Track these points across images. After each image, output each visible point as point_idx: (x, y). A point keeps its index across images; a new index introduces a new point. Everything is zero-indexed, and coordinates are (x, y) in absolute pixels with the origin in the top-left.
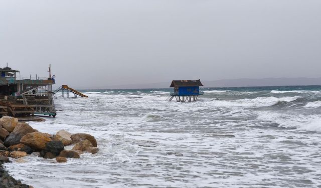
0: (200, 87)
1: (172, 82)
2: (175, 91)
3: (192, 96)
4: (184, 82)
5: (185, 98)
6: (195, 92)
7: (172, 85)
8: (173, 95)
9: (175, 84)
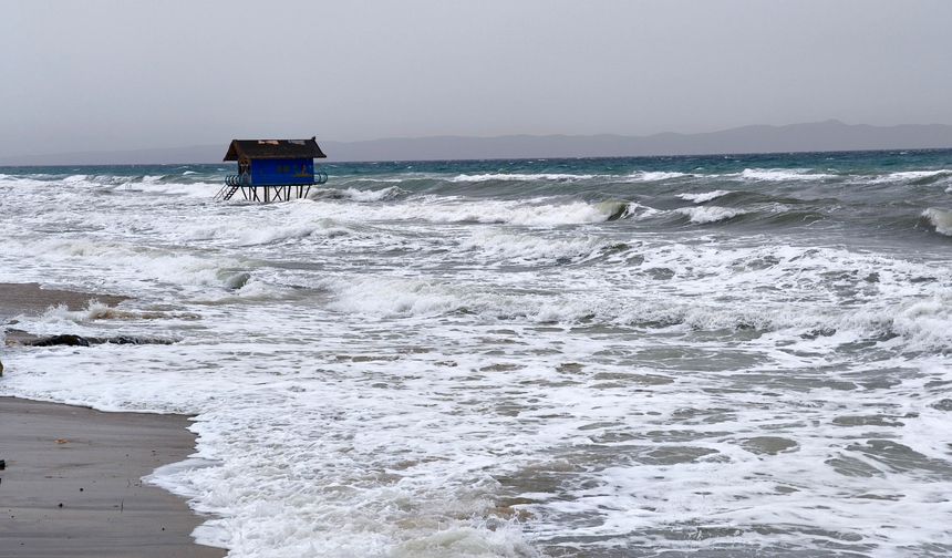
0: (316, 160)
1: (232, 144)
2: (241, 172)
3: (294, 188)
4: (267, 146)
5: (272, 191)
6: (304, 174)
7: (231, 155)
8: (235, 185)
9: (238, 150)
